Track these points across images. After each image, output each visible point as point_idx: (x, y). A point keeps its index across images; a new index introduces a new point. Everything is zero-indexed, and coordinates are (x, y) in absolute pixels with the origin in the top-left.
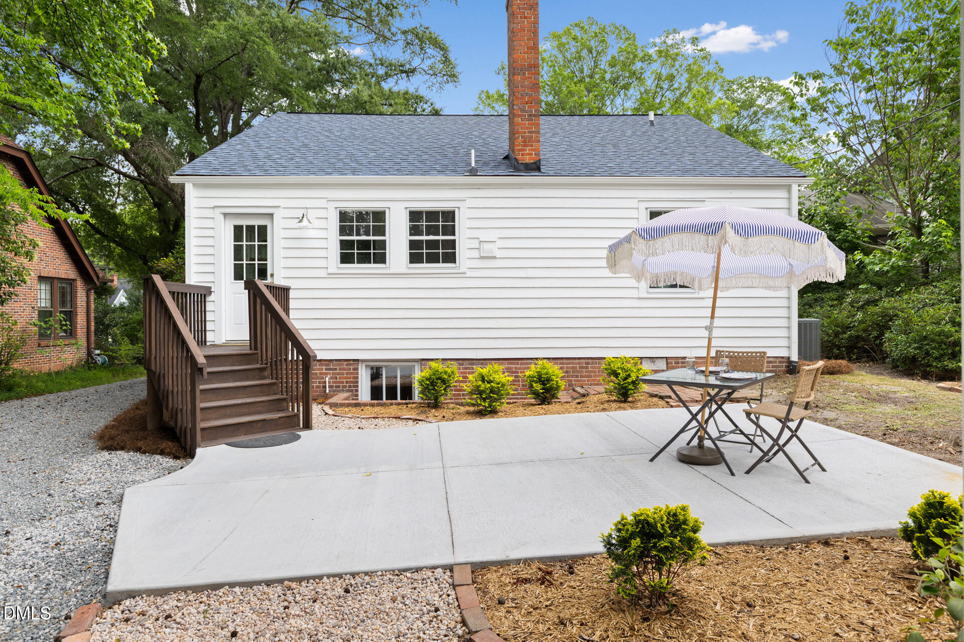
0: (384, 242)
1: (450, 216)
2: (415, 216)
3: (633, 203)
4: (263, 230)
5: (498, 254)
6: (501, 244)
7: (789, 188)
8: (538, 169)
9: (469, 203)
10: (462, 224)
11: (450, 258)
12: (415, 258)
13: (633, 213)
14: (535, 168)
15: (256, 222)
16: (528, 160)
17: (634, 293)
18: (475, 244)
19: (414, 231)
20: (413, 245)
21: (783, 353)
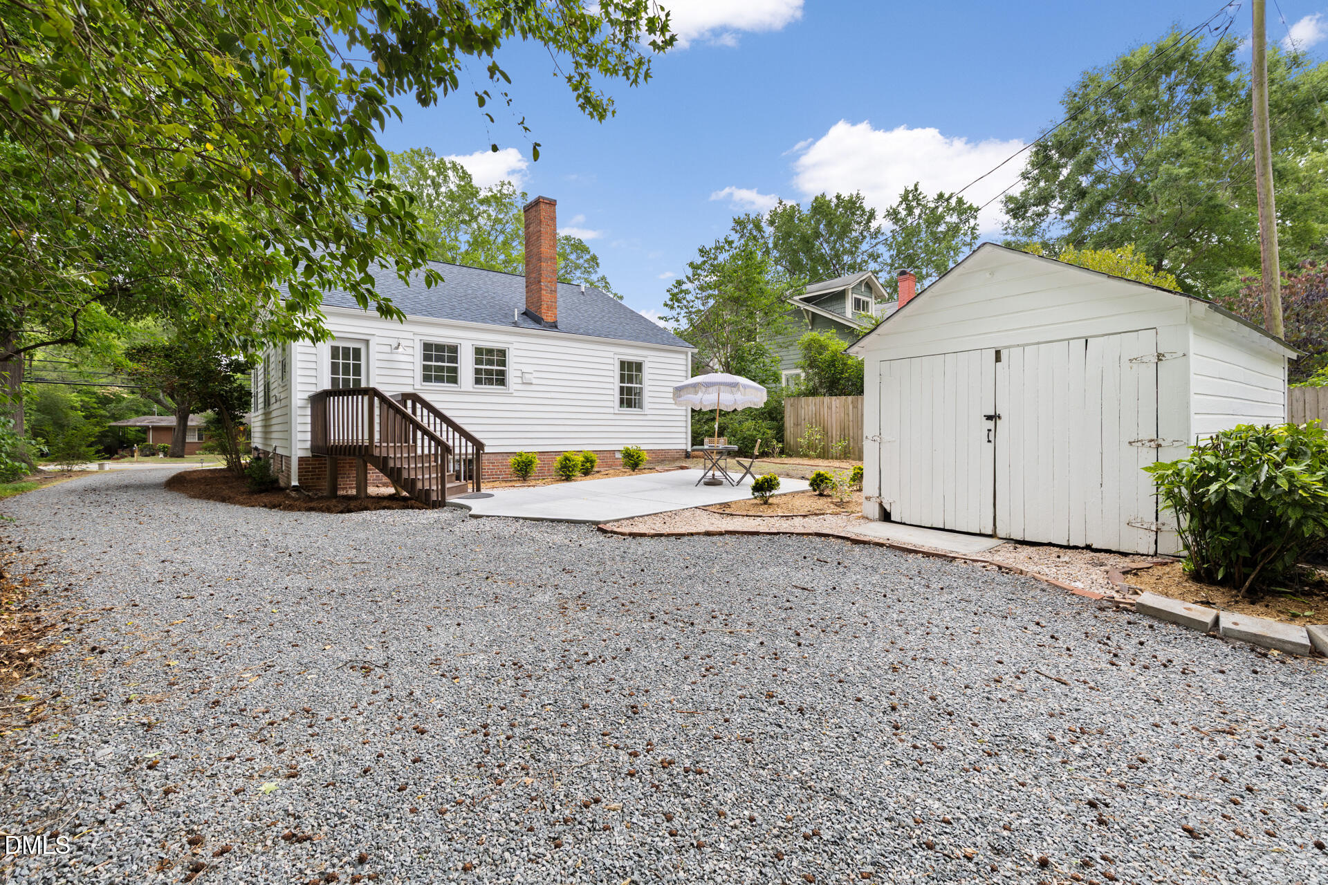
0: (456, 368)
1: (502, 353)
2: (479, 351)
3: (611, 355)
4: (357, 352)
5: (534, 381)
6: (536, 375)
7: (686, 353)
8: (556, 327)
9: (516, 345)
10: (511, 359)
11: (502, 382)
12: (478, 381)
13: (611, 361)
14: (554, 326)
15: (352, 345)
16: (550, 320)
17: (611, 410)
18: (519, 374)
19: (478, 362)
20: (478, 371)
21: (683, 447)
